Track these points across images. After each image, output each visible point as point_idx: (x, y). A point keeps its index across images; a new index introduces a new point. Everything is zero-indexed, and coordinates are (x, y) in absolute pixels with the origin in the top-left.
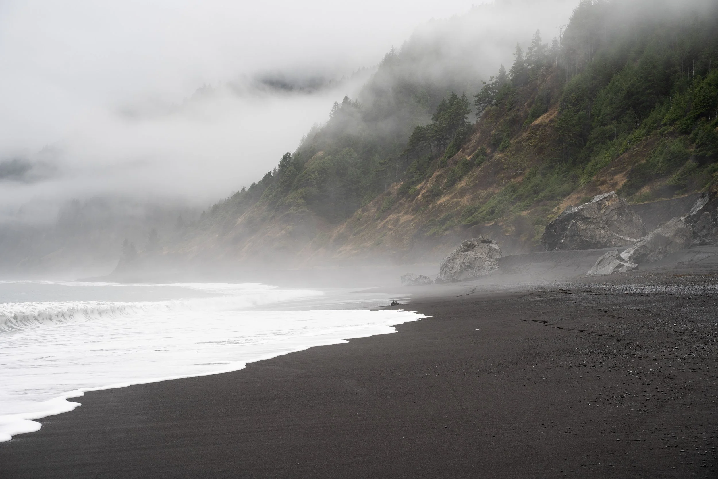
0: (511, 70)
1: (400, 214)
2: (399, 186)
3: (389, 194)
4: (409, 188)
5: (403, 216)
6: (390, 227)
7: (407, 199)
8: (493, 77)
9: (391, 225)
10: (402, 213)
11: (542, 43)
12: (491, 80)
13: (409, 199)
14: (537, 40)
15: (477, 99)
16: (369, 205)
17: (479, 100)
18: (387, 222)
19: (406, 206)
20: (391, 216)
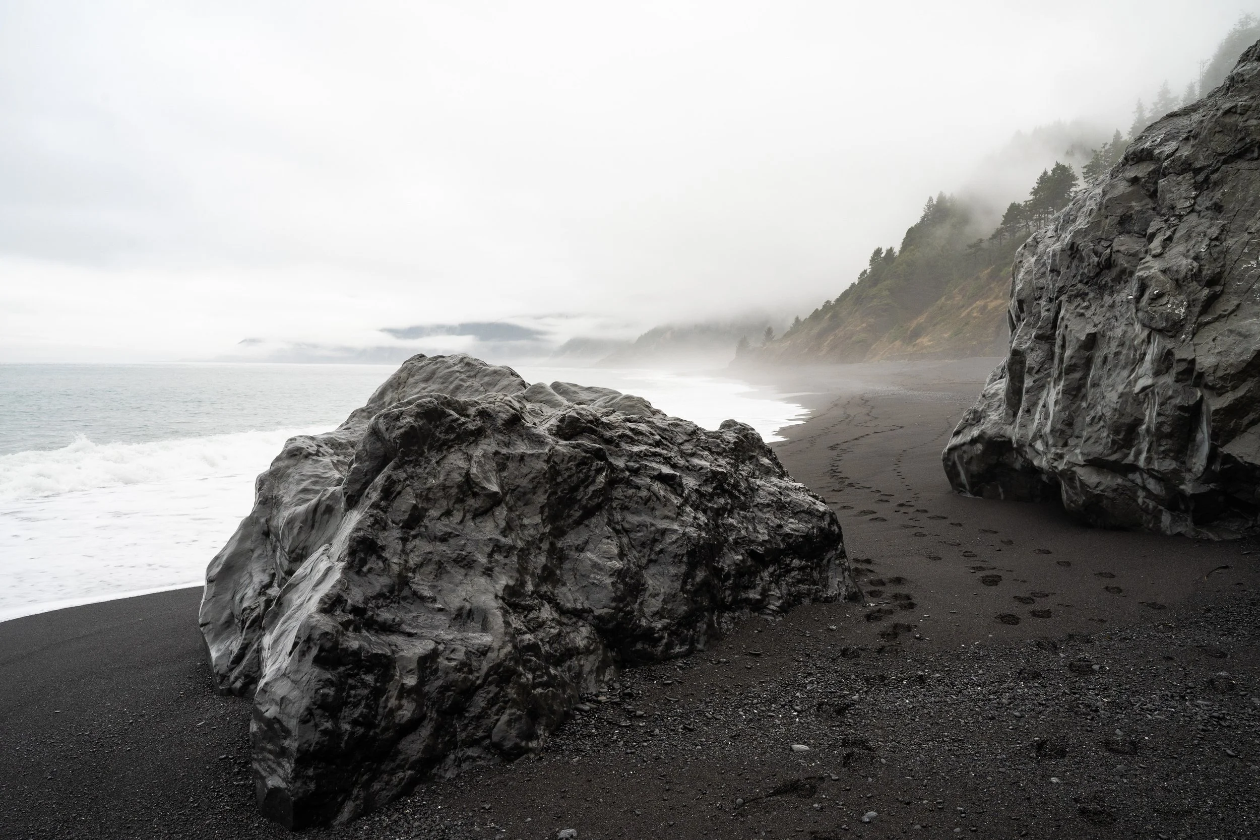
0: (1130, 132)
1: (988, 300)
2: (989, 270)
3: (978, 278)
4: (1001, 270)
5: (992, 301)
6: (975, 314)
7: (998, 282)
8: (1106, 144)
9: (977, 312)
10: (991, 299)
11: (1171, 96)
12: (1104, 147)
13: (1000, 283)
14: (1164, 94)
15: (1085, 170)
16: (954, 292)
17: (1087, 173)
18: (972, 310)
19: (997, 290)
20: (978, 302)
